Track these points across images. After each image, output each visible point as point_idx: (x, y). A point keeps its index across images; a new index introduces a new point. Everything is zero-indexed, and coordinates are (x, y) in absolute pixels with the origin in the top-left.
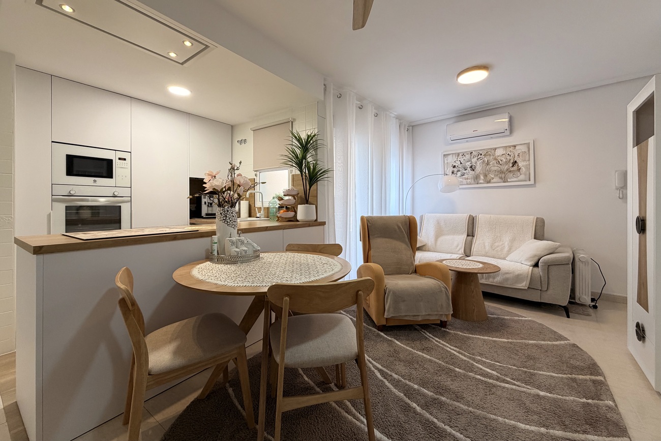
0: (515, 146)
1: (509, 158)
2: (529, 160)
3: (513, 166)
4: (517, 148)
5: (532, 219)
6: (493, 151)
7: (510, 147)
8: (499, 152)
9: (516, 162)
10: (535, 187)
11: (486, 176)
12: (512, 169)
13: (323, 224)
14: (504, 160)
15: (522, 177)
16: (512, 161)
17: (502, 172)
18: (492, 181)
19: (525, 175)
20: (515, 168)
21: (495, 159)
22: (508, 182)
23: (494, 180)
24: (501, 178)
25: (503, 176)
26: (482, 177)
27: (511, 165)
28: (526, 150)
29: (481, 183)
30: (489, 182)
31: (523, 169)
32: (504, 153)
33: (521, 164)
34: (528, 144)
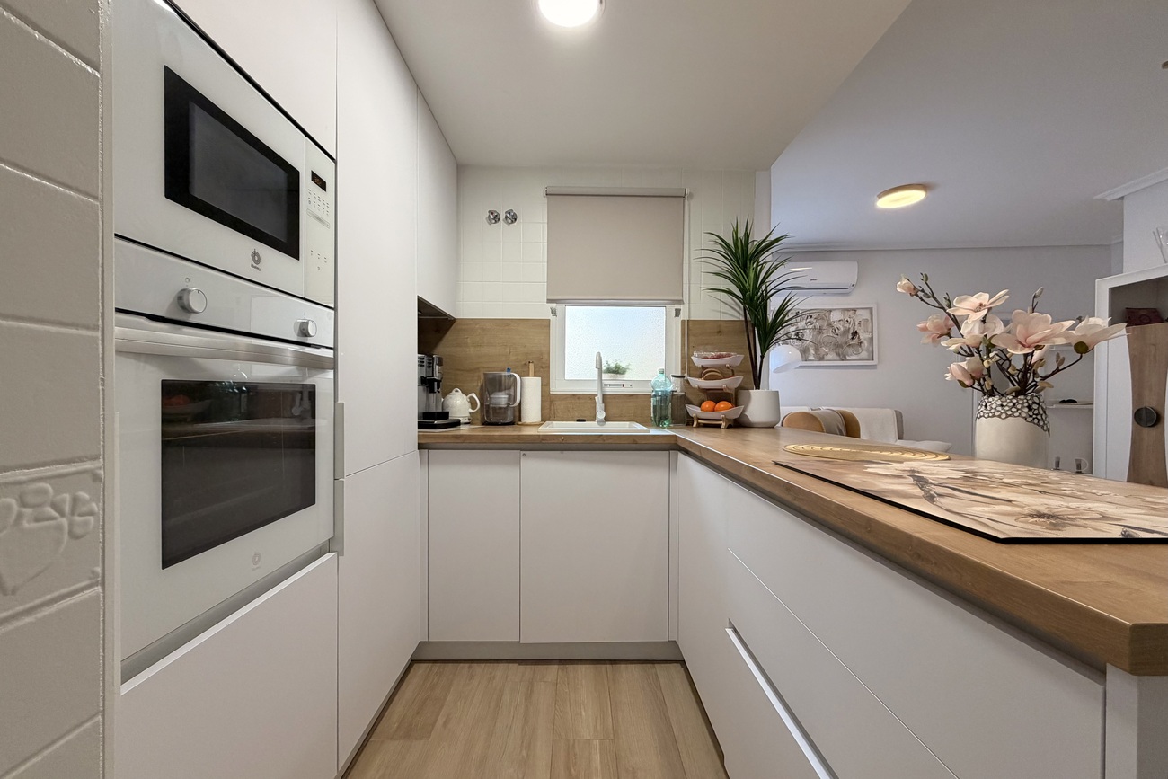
0: (855, 310)
1: (847, 325)
2: (872, 332)
3: (852, 338)
4: (858, 313)
5: (890, 413)
6: (827, 314)
7: (848, 310)
8: (835, 316)
9: (856, 332)
10: (878, 369)
11: (817, 349)
12: (852, 342)
14: (842, 329)
15: (864, 354)
16: (851, 331)
17: (839, 346)
18: (826, 357)
19: (867, 350)
20: (855, 341)
21: (830, 325)
22: (847, 360)
23: (830, 357)
24: (838, 354)
25: (841, 351)
26: (812, 352)
27: (850, 337)
28: (869, 319)
29: (810, 360)
30: (821, 359)
31: (866, 344)
32: (842, 318)
33: (863, 336)
34: (871, 309)
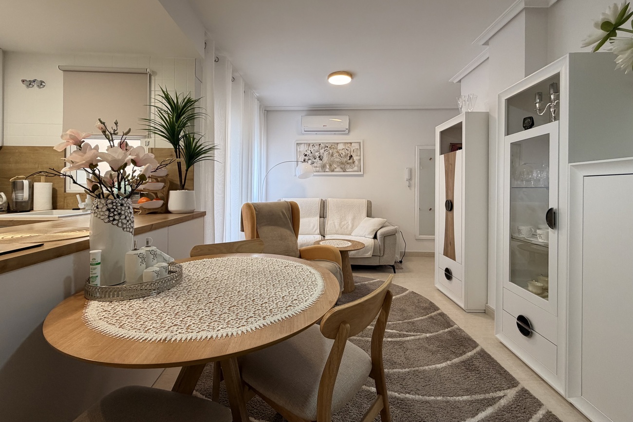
0: (351, 143)
1: (347, 152)
2: (360, 156)
3: (350, 159)
4: (353, 144)
5: (364, 202)
6: (336, 145)
7: (347, 143)
8: (340, 147)
9: (352, 156)
10: (363, 176)
11: (330, 165)
12: (349, 161)
13: (203, 214)
14: (344, 154)
15: (356, 168)
16: (349, 155)
17: (342, 163)
18: (335, 170)
19: (358, 167)
20: (351, 161)
21: (338, 152)
22: (346, 172)
23: (337, 170)
24: (342, 168)
25: (343, 166)
26: (328, 167)
27: (348, 158)
28: (359, 148)
29: (327, 172)
30: (333, 171)
31: (357, 162)
32: (344, 148)
33: (355, 158)
34: (360, 143)
